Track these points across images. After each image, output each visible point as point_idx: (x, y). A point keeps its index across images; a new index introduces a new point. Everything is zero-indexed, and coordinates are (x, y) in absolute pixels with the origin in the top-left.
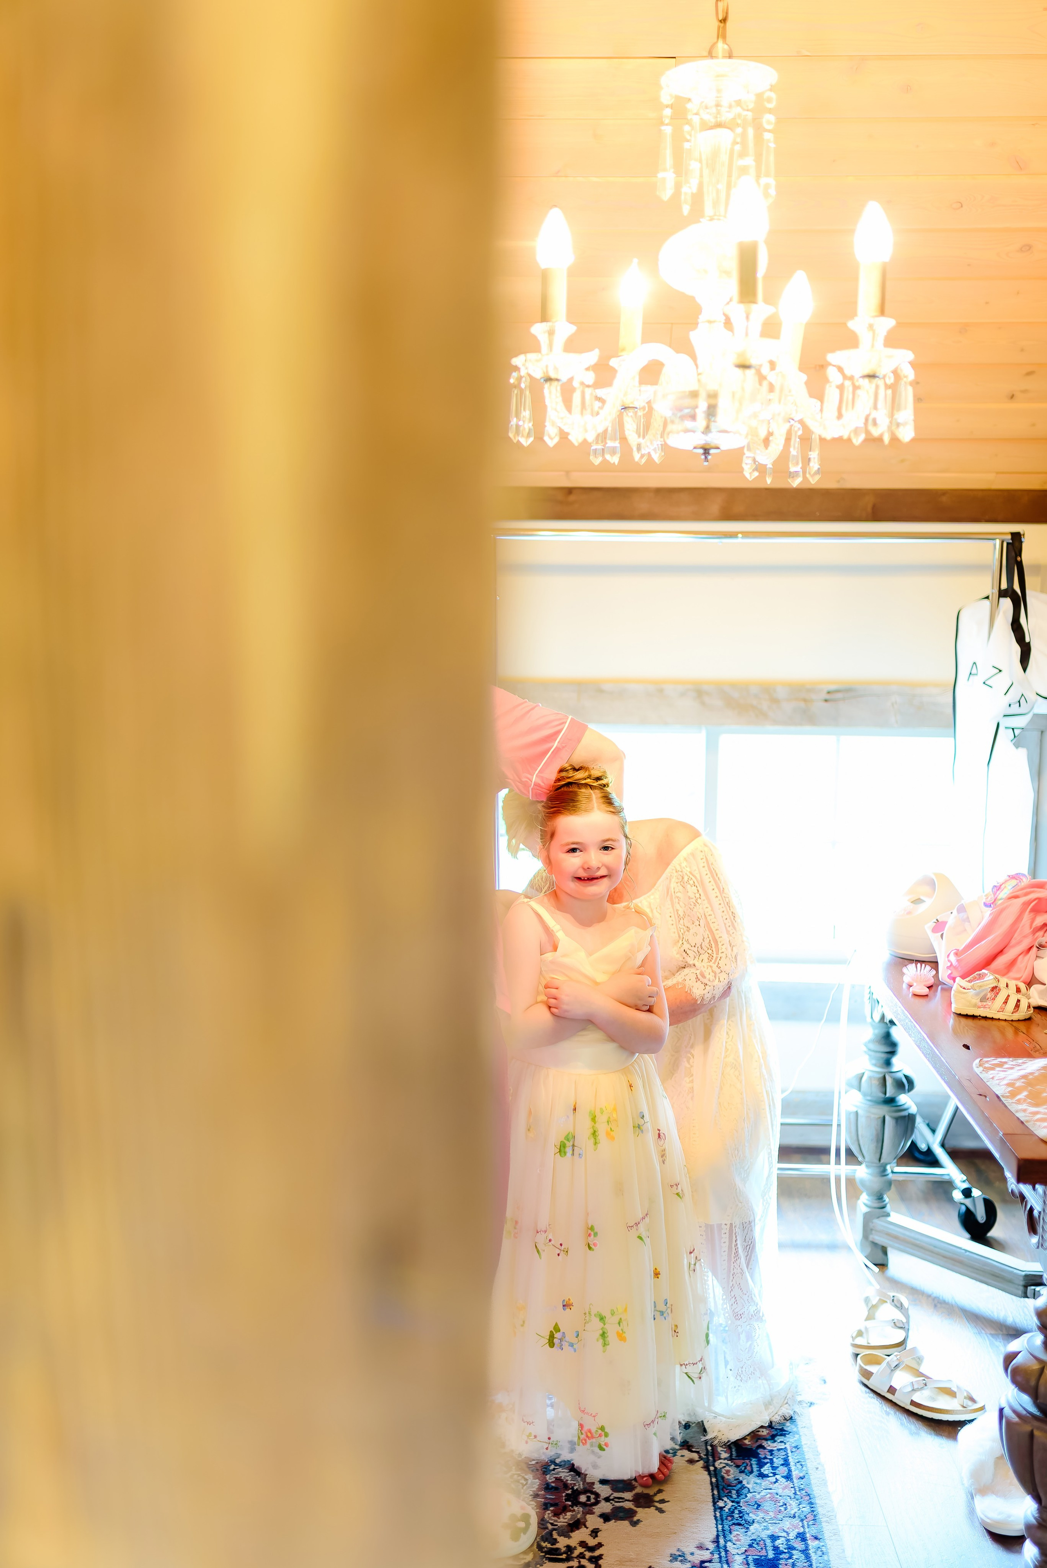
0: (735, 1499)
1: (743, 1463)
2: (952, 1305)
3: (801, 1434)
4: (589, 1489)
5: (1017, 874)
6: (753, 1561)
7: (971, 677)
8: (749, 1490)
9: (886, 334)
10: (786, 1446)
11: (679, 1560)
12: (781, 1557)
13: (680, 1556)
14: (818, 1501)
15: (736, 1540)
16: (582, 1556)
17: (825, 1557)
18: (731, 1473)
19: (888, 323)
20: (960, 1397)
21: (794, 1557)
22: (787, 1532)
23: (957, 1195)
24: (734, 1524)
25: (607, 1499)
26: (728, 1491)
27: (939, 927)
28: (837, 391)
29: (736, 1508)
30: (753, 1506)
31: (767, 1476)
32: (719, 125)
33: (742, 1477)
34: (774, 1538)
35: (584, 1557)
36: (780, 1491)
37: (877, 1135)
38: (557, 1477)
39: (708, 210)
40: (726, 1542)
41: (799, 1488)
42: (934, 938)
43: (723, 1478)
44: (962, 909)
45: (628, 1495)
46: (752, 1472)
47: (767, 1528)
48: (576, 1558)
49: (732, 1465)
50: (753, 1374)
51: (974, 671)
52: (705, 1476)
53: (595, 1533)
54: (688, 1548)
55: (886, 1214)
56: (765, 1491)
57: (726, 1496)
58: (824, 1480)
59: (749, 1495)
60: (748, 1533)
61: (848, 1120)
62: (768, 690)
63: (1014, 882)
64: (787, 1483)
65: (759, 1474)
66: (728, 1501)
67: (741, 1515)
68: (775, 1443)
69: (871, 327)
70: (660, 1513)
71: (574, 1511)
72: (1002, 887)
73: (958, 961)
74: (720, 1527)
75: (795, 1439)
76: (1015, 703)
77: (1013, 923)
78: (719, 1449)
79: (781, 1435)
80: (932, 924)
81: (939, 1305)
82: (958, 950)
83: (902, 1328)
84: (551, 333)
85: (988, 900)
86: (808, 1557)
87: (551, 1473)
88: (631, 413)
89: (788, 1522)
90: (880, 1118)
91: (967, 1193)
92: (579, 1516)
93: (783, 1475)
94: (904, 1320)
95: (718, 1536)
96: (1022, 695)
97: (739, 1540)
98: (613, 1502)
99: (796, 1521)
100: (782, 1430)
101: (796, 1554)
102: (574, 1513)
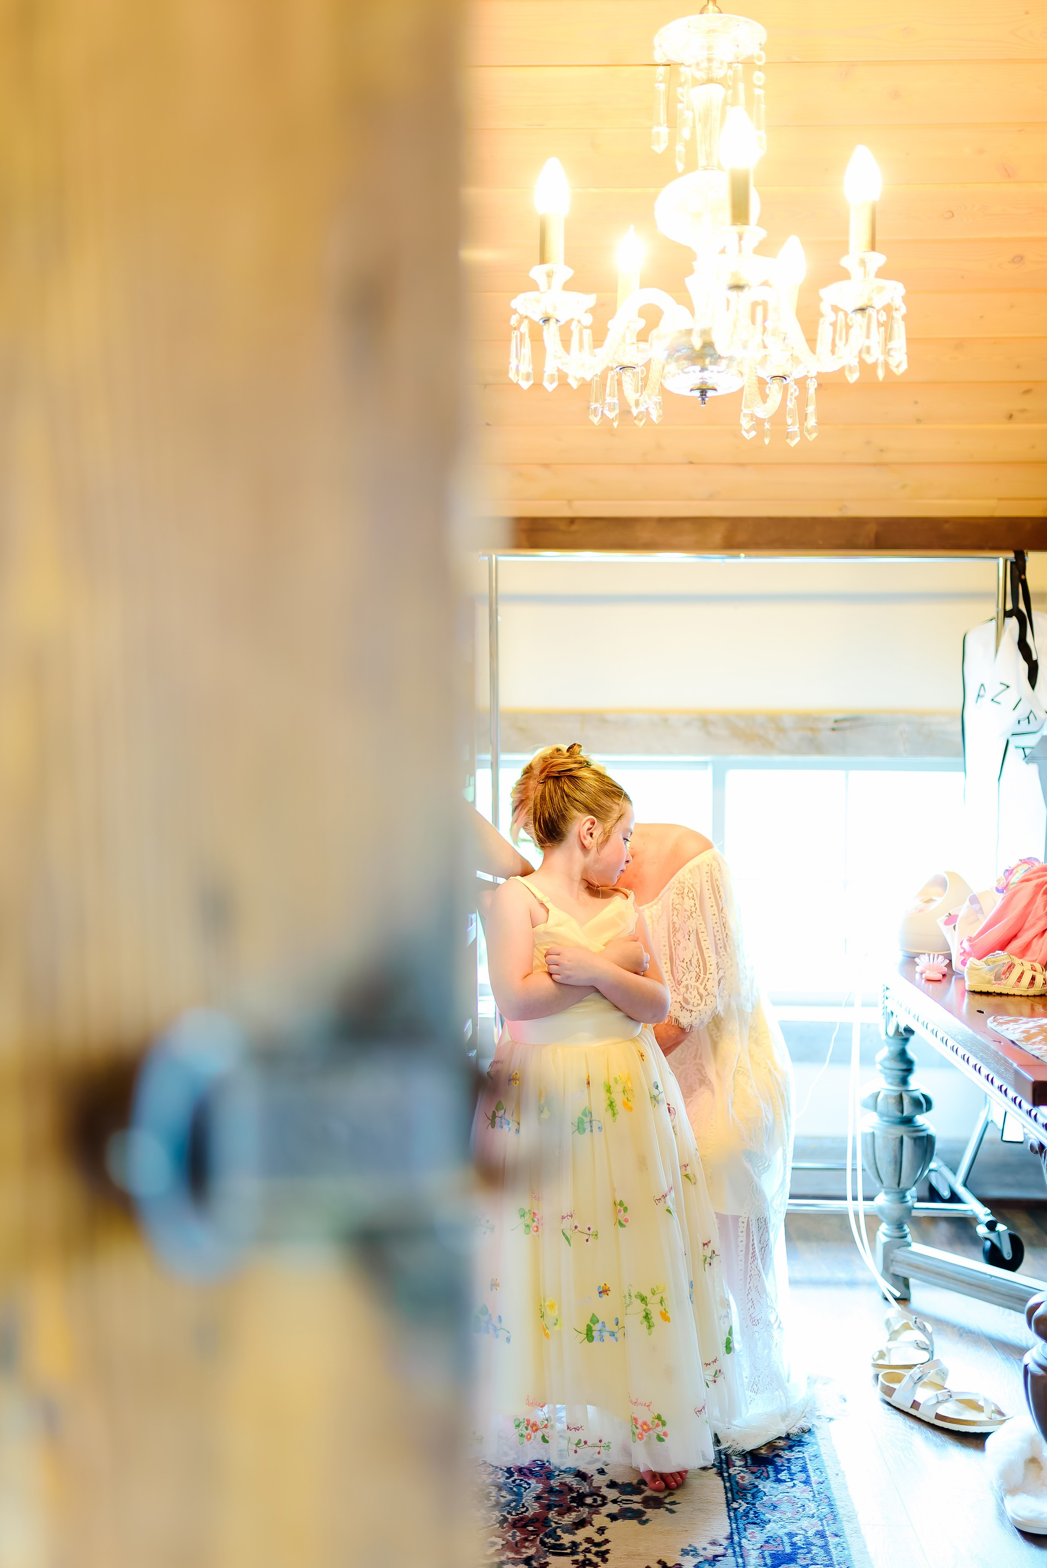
0: (751, 1501)
1: (759, 1470)
2: (978, 1334)
3: (820, 1445)
4: (595, 1493)
5: (1029, 858)
6: (770, 1555)
7: (980, 699)
8: (765, 1494)
9: (876, 270)
10: (804, 1455)
11: (690, 1554)
12: (799, 1551)
13: (691, 1551)
14: (838, 1504)
15: (751, 1537)
16: (587, 1550)
17: (846, 1552)
18: (747, 1479)
19: (878, 259)
20: (988, 1410)
21: (813, 1552)
22: (805, 1530)
23: (982, 1230)
24: (749, 1523)
25: (615, 1501)
26: (742, 1494)
27: (951, 920)
28: (831, 328)
29: (751, 1509)
30: (770, 1507)
31: (785, 1481)
32: (710, 81)
33: (757, 1482)
34: (791, 1535)
35: (590, 1552)
36: (798, 1495)
37: (895, 1157)
38: (562, 1482)
39: (702, 161)
40: (740, 1539)
41: (818, 1491)
42: (947, 931)
43: (737, 1483)
44: (974, 900)
45: (637, 1498)
46: (768, 1478)
47: (784, 1527)
48: (582, 1552)
49: (747, 1472)
50: (770, 1384)
51: (982, 692)
52: (719, 1481)
53: (601, 1530)
54: (701, 1543)
55: (905, 1244)
56: (782, 1494)
57: (740, 1499)
58: (844, 1484)
59: (765, 1498)
60: (764, 1531)
61: (864, 1142)
62: (774, 720)
63: (1026, 866)
64: (805, 1487)
65: (775, 1479)
66: (743, 1503)
67: (756, 1515)
68: (793, 1453)
69: (863, 262)
70: (671, 1513)
71: (579, 1511)
72: (1014, 871)
73: (971, 946)
74: (734, 1526)
75: (814, 1449)
76: (1024, 720)
77: (1027, 904)
78: (734, 1458)
79: (799, 1446)
80: (944, 918)
81: (964, 1334)
82: (971, 938)
83: (925, 1349)
84: (549, 275)
85: (1000, 884)
86: (828, 1552)
87: (555, 1479)
88: (629, 372)
89: (806, 1522)
90: (897, 1138)
91: (991, 1226)
92: (584, 1516)
93: (801, 1480)
94: (928, 1342)
95: (732, 1533)
96: (1031, 711)
97: (754, 1537)
98: (621, 1504)
99: (815, 1521)
100: (800, 1441)
101: (815, 1550)
102: (579, 1513)
